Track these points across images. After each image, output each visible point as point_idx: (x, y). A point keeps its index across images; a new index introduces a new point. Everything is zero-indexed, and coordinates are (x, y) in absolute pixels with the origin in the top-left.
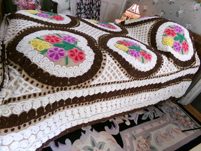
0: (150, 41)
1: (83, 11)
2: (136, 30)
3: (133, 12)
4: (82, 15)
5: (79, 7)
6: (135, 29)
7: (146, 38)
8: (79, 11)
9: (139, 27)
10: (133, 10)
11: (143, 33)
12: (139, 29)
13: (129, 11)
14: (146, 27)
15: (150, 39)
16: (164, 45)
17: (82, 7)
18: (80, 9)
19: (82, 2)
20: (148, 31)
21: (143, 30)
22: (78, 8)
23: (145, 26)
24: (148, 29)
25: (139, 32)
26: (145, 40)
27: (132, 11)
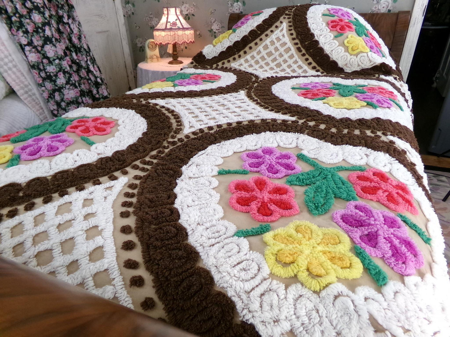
0: (314, 64)
1: (61, 80)
2: (258, 57)
3: (179, 29)
4: (65, 91)
5: (43, 74)
6: (253, 57)
7: (300, 63)
8: (49, 85)
9: (261, 48)
10: (174, 24)
11: (281, 55)
12: (264, 53)
13: (165, 29)
14: (278, 39)
15: (311, 60)
16: (357, 55)
17: (51, 69)
18: (49, 78)
19: (45, 57)
20: (290, 44)
21: (276, 49)
22: (44, 79)
23: (273, 37)
24: (287, 39)
25: (269, 60)
26: (300, 67)
27: (173, 28)
